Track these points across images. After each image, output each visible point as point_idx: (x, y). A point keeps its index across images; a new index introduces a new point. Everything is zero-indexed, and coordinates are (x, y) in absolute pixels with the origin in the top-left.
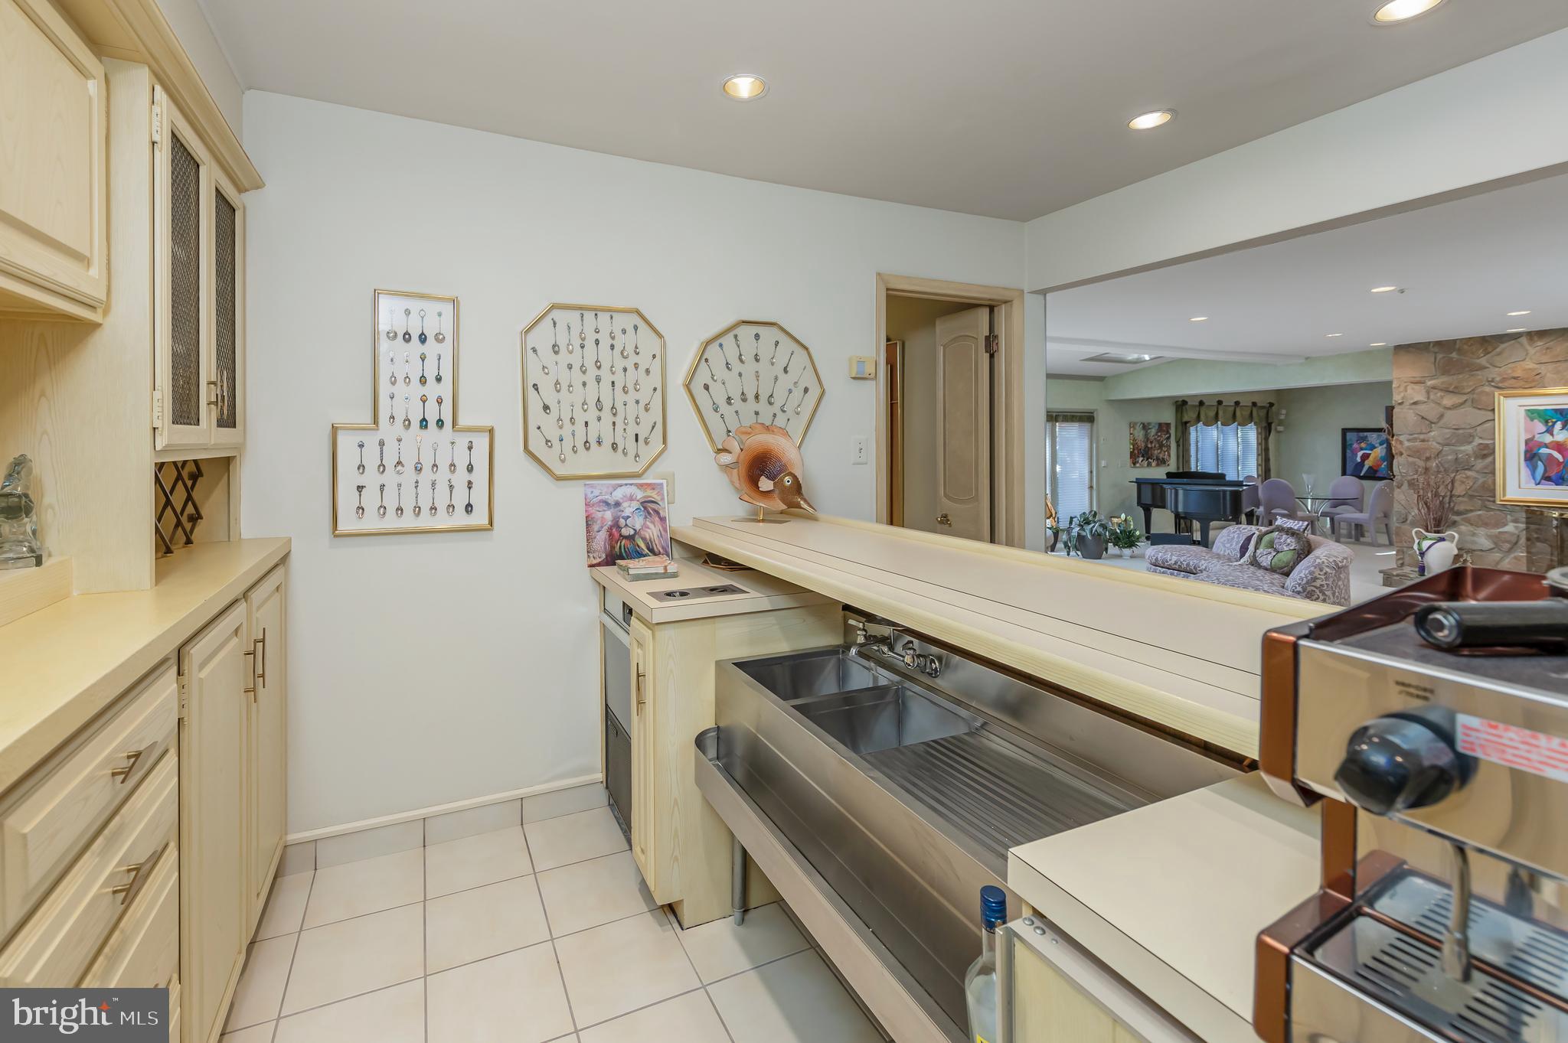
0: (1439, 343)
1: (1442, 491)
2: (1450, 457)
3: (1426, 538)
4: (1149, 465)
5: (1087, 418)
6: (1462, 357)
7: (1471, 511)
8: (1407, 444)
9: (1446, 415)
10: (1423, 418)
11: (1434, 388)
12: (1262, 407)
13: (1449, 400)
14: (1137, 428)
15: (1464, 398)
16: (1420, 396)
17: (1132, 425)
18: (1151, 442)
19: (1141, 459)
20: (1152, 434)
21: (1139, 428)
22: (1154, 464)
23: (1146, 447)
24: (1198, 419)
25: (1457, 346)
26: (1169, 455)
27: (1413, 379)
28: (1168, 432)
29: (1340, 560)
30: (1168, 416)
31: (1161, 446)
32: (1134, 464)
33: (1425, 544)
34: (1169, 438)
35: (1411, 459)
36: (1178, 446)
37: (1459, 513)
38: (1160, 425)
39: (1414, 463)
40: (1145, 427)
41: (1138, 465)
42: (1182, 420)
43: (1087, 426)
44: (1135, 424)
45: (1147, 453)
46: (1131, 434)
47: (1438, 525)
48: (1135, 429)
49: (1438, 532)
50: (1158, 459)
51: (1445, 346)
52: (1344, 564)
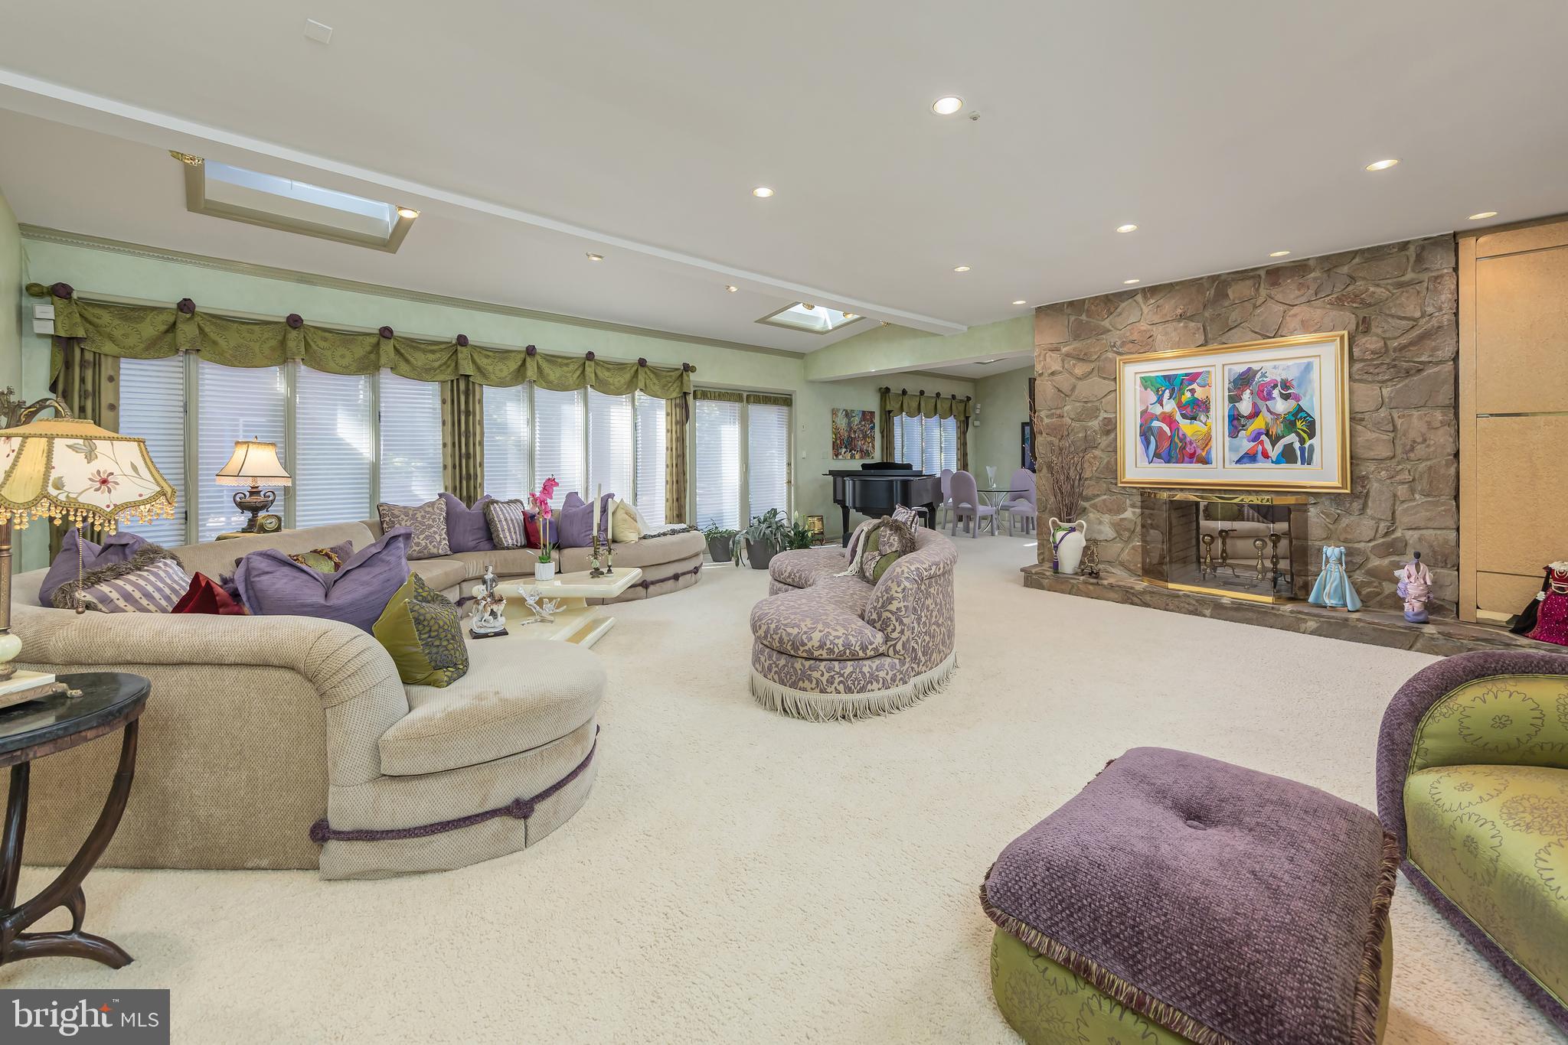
0: (1071, 304)
1: (1072, 473)
2: (1080, 435)
3: (1060, 528)
4: (853, 457)
5: (784, 400)
6: (1091, 320)
7: (1098, 495)
8: (1046, 421)
9: (1077, 387)
10: (1059, 390)
11: (1068, 355)
12: (961, 401)
13: (1080, 369)
14: (840, 414)
15: (1092, 366)
16: (1056, 366)
17: (834, 412)
18: (855, 432)
19: (844, 450)
20: (856, 423)
21: (841, 415)
22: (857, 456)
23: (849, 436)
24: (902, 410)
25: (1086, 307)
26: (873, 447)
27: (1050, 346)
28: (872, 422)
29: (926, 566)
30: (872, 404)
31: (865, 437)
32: (837, 456)
33: (1059, 534)
34: (873, 428)
35: (1049, 439)
36: (883, 437)
37: (1087, 499)
38: (864, 413)
39: (1051, 443)
40: (848, 414)
41: (840, 457)
42: (885, 409)
43: (785, 409)
44: (838, 410)
45: (850, 444)
46: (834, 422)
47: (1069, 514)
48: (837, 416)
49: (1069, 521)
50: (861, 451)
51: (1076, 306)
52: (932, 572)
